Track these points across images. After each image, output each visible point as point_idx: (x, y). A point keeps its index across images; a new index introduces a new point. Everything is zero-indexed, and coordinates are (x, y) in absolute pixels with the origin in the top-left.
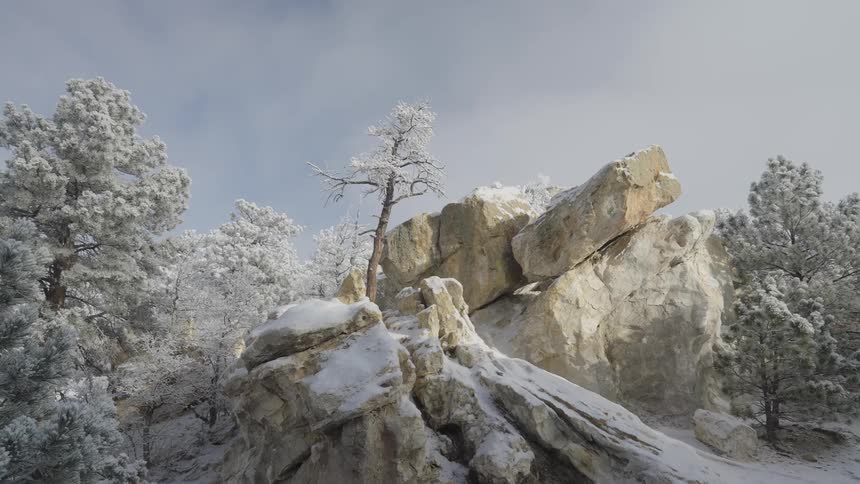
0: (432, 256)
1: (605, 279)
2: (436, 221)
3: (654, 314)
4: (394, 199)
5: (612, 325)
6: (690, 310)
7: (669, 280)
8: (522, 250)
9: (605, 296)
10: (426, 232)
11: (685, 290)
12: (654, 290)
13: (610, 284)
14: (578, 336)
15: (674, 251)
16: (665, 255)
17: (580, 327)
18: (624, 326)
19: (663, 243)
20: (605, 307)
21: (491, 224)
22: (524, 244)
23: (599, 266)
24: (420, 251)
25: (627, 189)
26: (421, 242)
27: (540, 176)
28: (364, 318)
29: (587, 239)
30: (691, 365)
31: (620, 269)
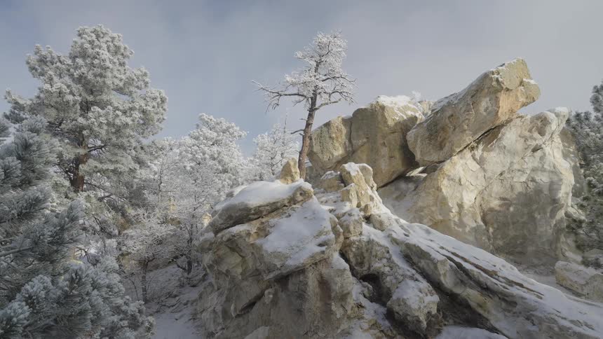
0: (346, 148)
1: (481, 162)
2: (348, 122)
3: (519, 188)
4: (317, 107)
5: (486, 197)
6: (548, 184)
7: (531, 162)
8: (416, 140)
9: (481, 175)
10: (341, 131)
11: (543, 170)
12: (519, 170)
13: (485, 166)
14: (460, 206)
15: (535, 139)
16: (528, 143)
17: (462, 199)
18: (495, 198)
19: (527, 134)
20: (481, 183)
21: (391, 123)
22: (416, 137)
23: (476, 152)
24: (337, 145)
25: (501, 92)
26: (337, 138)
27: (413, 92)
28: (301, 194)
29: (467, 132)
30: (549, 227)
31: (493, 154)
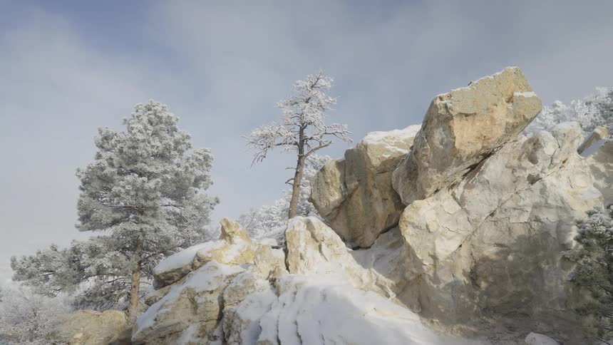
0: (342, 192)
1: (461, 202)
2: (340, 165)
3: (520, 231)
5: (476, 244)
6: (555, 225)
7: (529, 198)
8: (397, 182)
9: (462, 218)
10: (335, 175)
11: (549, 206)
12: (515, 209)
13: (466, 207)
14: (434, 257)
15: (525, 169)
16: (517, 174)
17: (434, 249)
18: (489, 245)
19: (515, 162)
20: (465, 228)
21: (375, 162)
22: (398, 176)
23: (456, 191)
24: (332, 190)
25: (452, 119)
26: (332, 183)
28: (198, 260)
30: (559, 282)
31: (475, 192)
